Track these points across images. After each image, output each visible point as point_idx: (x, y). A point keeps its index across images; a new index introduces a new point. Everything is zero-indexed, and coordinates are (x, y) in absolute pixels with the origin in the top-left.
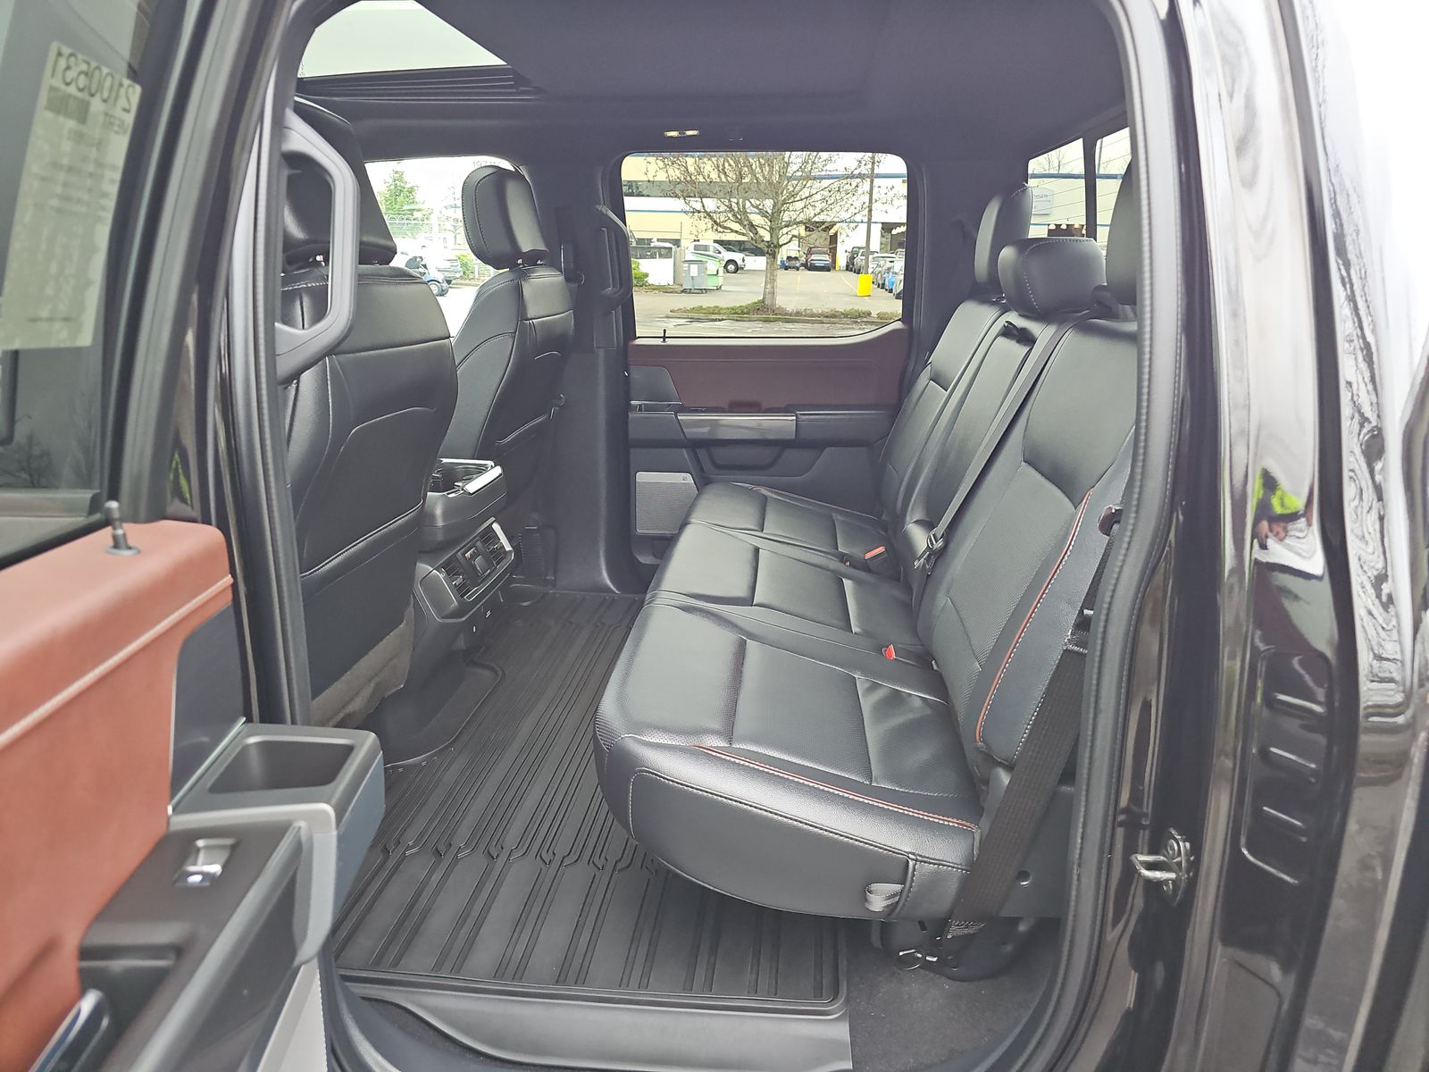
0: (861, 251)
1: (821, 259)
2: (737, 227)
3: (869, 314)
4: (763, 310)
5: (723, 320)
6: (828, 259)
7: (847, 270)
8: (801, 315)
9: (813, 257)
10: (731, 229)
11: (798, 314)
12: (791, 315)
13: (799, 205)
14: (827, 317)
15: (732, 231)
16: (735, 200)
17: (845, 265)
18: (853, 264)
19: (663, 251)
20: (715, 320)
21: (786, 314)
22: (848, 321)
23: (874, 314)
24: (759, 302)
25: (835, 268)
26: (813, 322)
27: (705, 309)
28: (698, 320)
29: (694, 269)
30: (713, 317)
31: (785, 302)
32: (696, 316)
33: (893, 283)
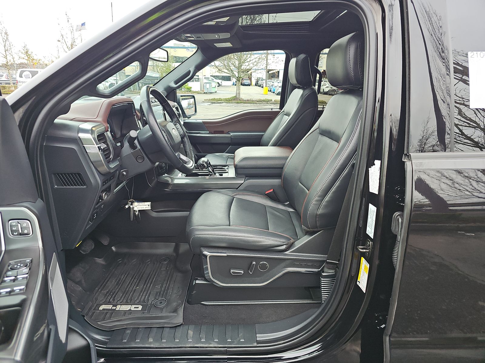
0: (261, 79)
1: (247, 82)
2: (226, 71)
3: (272, 100)
4: (236, 100)
5: (223, 103)
6: (249, 82)
7: (256, 85)
8: (249, 101)
9: (244, 81)
10: (224, 72)
11: (248, 100)
12: (245, 101)
13: (247, 64)
14: (258, 101)
15: (225, 72)
16: (226, 62)
17: (255, 84)
18: (258, 84)
19: (196, 79)
20: (220, 103)
21: (244, 101)
22: (265, 103)
23: (273, 100)
24: (235, 96)
25: (251, 85)
26: (253, 103)
27: (216, 99)
28: (214, 103)
29: (208, 86)
30: (219, 102)
31: (243, 96)
32: (213, 101)
33: (275, 90)
